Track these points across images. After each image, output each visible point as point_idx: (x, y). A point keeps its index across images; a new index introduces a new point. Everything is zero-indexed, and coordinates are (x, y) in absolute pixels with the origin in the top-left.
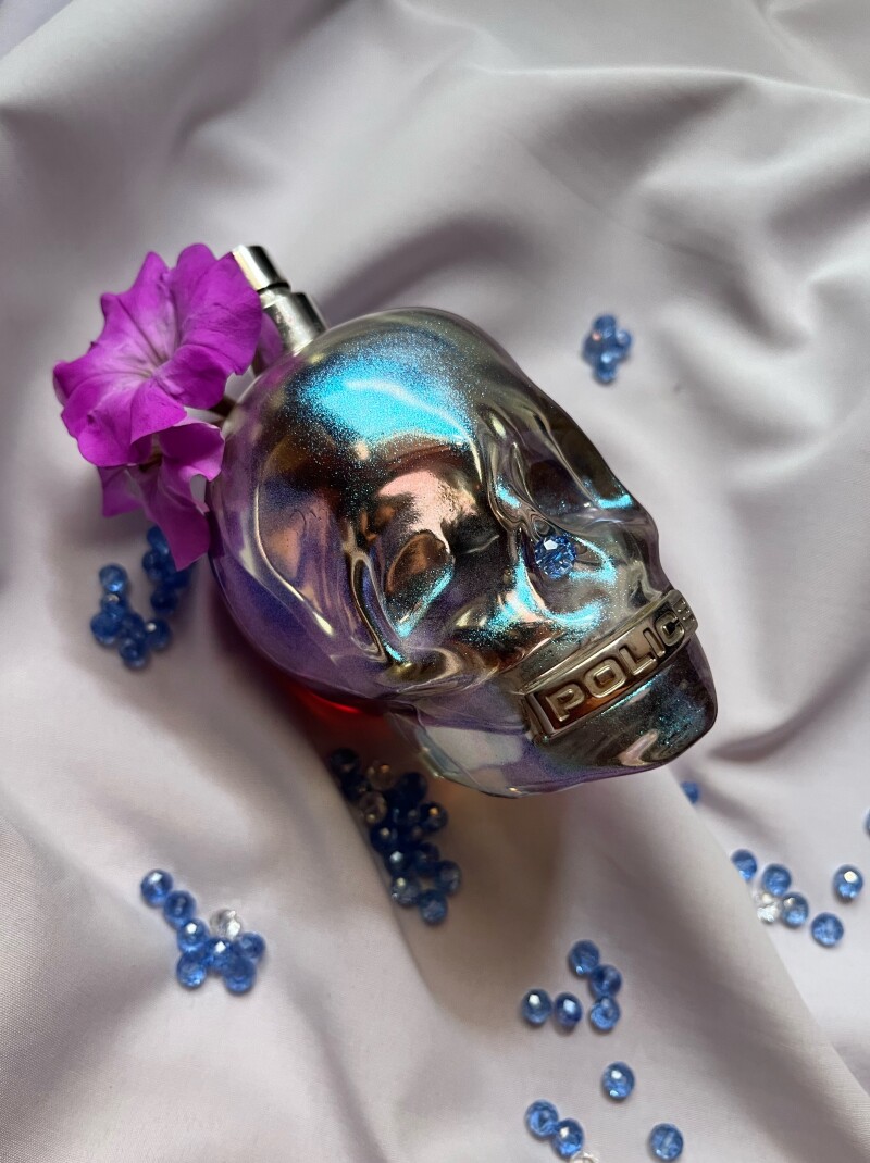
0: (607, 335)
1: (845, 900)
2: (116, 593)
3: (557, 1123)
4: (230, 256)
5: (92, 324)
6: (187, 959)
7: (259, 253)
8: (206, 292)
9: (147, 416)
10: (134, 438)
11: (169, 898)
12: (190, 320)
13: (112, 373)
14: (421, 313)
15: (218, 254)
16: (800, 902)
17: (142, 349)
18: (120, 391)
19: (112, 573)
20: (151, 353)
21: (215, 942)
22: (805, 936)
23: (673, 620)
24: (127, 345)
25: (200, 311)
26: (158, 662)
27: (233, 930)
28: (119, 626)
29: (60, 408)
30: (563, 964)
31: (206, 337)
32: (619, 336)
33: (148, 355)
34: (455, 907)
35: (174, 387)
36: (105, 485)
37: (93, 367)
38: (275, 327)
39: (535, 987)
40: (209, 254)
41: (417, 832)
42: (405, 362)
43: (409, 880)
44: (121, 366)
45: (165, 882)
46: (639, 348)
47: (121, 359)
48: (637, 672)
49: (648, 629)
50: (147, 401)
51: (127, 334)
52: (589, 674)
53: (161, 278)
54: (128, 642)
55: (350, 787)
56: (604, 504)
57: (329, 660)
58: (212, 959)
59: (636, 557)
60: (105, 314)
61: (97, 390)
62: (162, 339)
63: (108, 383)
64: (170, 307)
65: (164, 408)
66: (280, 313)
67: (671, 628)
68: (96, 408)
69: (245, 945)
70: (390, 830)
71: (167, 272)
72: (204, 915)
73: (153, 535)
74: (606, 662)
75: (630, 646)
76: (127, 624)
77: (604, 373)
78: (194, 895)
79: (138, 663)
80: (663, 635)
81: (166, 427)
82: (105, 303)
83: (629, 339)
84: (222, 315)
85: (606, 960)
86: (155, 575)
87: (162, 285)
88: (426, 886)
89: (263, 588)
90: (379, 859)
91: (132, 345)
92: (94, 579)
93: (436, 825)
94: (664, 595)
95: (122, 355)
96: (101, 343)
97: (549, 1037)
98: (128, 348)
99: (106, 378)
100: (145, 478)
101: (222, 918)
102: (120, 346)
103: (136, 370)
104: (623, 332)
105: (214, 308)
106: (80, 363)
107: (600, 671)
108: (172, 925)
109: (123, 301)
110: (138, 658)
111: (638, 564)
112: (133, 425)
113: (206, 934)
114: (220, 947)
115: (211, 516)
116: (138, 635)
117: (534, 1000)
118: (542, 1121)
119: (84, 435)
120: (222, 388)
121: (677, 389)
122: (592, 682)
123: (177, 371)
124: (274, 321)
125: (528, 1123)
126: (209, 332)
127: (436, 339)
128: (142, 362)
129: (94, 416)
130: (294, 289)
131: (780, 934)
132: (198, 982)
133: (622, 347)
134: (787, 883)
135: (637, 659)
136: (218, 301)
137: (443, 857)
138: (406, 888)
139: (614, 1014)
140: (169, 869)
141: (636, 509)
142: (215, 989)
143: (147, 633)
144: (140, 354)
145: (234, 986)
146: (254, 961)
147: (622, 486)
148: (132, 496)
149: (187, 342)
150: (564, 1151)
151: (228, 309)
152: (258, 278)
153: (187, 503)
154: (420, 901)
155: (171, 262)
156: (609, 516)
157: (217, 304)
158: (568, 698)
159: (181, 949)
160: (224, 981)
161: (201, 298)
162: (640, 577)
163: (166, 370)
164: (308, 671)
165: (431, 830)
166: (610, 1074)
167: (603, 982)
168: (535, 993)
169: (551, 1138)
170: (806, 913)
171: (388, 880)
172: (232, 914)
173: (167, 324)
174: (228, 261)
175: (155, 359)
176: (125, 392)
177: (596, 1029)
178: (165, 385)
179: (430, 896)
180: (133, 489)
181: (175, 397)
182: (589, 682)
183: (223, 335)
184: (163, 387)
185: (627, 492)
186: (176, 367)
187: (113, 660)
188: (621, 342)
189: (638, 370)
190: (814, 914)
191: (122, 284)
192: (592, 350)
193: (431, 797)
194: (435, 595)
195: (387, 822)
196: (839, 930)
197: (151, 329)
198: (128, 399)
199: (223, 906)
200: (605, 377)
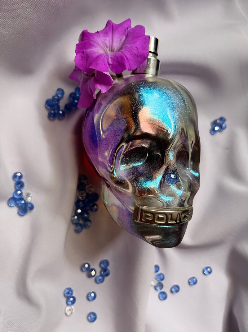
0: (221, 123)
1: (172, 292)
2: (58, 97)
3: (71, 296)
4: (149, 37)
5: (101, 26)
6: (13, 199)
7: (157, 41)
8: (136, 42)
9: (98, 64)
10: (91, 67)
11: (19, 181)
12: (127, 46)
13: (97, 43)
14: (185, 91)
15: (147, 34)
16: (161, 286)
17: (109, 43)
18: (96, 50)
19: (61, 91)
20: (111, 46)
21: (22, 199)
22: (157, 293)
23: (187, 215)
24: (106, 39)
25: (131, 46)
26: (57, 121)
27: (29, 199)
28: (53, 106)
29: (78, 42)
30: (99, 262)
31: (128, 55)
32: (224, 125)
33: (109, 45)
34: (84, 231)
35: (110, 62)
36: (75, 70)
37: (94, 38)
38: (146, 64)
39: (88, 262)
40: (144, 31)
41: (88, 208)
42: (172, 102)
43: (78, 218)
44: (101, 44)
45: (21, 177)
46: (225, 132)
47: (102, 42)
48: (169, 222)
49: (180, 214)
50: (101, 60)
51: (108, 36)
52: (157, 215)
53: (128, 28)
54: (53, 112)
55: (81, 187)
56: (192, 171)
57: (98, 159)
58: (19, 202)
59: (190, 191)
60: (107, 26)
61: (90, 45)
62: (117, 45)
63: (94, 46)
64: (124, 38)
65: (104, 65)
66: (150, 62)
67: (185, 217)
68: (87, 50)
69: (29, 206)
70: (82, 203)
71: (130, 27)
72: (25, 191)
73: (77, 89)
74: (164, 215)
75: (172, 215)
76: (56, 107)
77: (213, 131)
78: (25, 184)
79: (51, 118)
80: (182, 218)
81: (101, 71)
82: (109, 23)
83: (225, 127)
84: (136, 52)
85: (109, 268)
86: (71, 99)
87: (126, 30)
88: (81, 222)
89: (95, 129)
90: (75, 208)
91: (108, 40)
92: (56, 89)
93: (94, 210)
94: (189, 207)
95: (103, 41)
96: (100, 33)
97: (84, 275)
98: (106, 40)
99: (95, 44)
100: (86, 77)
101: (28, 195)
102: (105, 38)
103: (104, 48)
104: (225, 125)
105: (135, 48)
106: (91, 34)
107: (161, 216)
108: (15, 188)
109: (113, 26)
110: (52, 117)
111: (189, 193)
112: (93, 63)
113: (22, 196)
114: (23, 202)
115: (95, 101)
116: (56, 111)
117: (86, 266)
118: (68, 293)
119: (79, 55)
120: (122, 71)
121: (227, 148)
122: (157, 217)
123: (114, 58)
124: (147, 62)
125: (65, 291)
126: (130, 54)
127: (184, 101)
128: (107, 47)
129: (85, 52)
130: (158, 57)
131: (152, 289)
132: (12, 206)
133: (222, 128)
134: (162, 279)
135: (172, 219)
136: (137, 47)
137: (90, 218)
138: (76, 219)
139: (102, 281)
140: (24, 174)
141: (198, 179)
142: (15, 210)
143: (59, 113)
144: (108, 45)
145: (20, 213)
146: (28, 210)
147: (199, 170)
148: (79, 79)
149: (122, 52)
150: (68, 303)
151: (138, 51)
152: (152, 48)
153: (92, 92)
154: (76, 224)
155: (133, 26)
156: (190, 176)
157: (137, 48)
158: (149, 217)
159: (13, 195)
160: (18, 210)
161: (134, 43)
162: (187, 197)
163: (111, 55)
164: (91, 156)
165: (92, 210)
166: (91, 293)
167: (105, 272)
168: (88, 264)
169: (68, 298)
170: (161, 289)
171: (74, 214)
172: (31, 195)
173: (120, 42)
174: (148, 38)
175: (111, 49)
176: (98, 52)
177: (96, 281)
178: (108, 59)
179: (80, 225)
180: (81, 77)
181: (109, 64)
182: (156, 216)
183: (132, 57)
184: (107, 59)
185: (199, 173)
186: (114, 57)
187: (46, 113)
188: (223, 127)
189: (221, 137)
190: (163, 290)
191: (117, 21)
192: (215, 123)
193: (97, 203)
194: (135, 165)
195: (83, 201)
196: (165, 298)
197: (115, 40)
198: (97, 55)
199: (30, 192)
200: (212, 132)
